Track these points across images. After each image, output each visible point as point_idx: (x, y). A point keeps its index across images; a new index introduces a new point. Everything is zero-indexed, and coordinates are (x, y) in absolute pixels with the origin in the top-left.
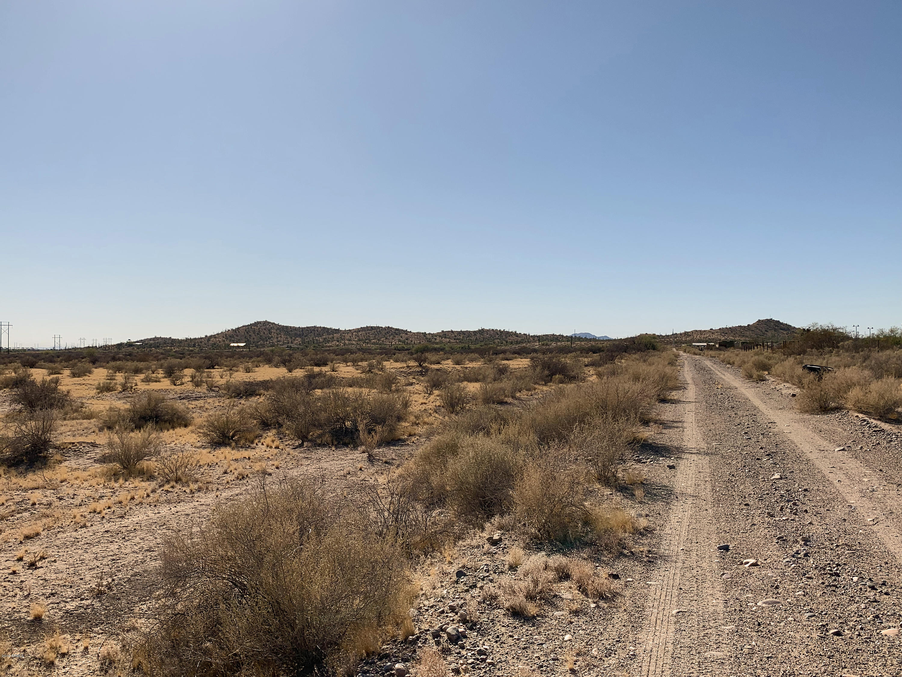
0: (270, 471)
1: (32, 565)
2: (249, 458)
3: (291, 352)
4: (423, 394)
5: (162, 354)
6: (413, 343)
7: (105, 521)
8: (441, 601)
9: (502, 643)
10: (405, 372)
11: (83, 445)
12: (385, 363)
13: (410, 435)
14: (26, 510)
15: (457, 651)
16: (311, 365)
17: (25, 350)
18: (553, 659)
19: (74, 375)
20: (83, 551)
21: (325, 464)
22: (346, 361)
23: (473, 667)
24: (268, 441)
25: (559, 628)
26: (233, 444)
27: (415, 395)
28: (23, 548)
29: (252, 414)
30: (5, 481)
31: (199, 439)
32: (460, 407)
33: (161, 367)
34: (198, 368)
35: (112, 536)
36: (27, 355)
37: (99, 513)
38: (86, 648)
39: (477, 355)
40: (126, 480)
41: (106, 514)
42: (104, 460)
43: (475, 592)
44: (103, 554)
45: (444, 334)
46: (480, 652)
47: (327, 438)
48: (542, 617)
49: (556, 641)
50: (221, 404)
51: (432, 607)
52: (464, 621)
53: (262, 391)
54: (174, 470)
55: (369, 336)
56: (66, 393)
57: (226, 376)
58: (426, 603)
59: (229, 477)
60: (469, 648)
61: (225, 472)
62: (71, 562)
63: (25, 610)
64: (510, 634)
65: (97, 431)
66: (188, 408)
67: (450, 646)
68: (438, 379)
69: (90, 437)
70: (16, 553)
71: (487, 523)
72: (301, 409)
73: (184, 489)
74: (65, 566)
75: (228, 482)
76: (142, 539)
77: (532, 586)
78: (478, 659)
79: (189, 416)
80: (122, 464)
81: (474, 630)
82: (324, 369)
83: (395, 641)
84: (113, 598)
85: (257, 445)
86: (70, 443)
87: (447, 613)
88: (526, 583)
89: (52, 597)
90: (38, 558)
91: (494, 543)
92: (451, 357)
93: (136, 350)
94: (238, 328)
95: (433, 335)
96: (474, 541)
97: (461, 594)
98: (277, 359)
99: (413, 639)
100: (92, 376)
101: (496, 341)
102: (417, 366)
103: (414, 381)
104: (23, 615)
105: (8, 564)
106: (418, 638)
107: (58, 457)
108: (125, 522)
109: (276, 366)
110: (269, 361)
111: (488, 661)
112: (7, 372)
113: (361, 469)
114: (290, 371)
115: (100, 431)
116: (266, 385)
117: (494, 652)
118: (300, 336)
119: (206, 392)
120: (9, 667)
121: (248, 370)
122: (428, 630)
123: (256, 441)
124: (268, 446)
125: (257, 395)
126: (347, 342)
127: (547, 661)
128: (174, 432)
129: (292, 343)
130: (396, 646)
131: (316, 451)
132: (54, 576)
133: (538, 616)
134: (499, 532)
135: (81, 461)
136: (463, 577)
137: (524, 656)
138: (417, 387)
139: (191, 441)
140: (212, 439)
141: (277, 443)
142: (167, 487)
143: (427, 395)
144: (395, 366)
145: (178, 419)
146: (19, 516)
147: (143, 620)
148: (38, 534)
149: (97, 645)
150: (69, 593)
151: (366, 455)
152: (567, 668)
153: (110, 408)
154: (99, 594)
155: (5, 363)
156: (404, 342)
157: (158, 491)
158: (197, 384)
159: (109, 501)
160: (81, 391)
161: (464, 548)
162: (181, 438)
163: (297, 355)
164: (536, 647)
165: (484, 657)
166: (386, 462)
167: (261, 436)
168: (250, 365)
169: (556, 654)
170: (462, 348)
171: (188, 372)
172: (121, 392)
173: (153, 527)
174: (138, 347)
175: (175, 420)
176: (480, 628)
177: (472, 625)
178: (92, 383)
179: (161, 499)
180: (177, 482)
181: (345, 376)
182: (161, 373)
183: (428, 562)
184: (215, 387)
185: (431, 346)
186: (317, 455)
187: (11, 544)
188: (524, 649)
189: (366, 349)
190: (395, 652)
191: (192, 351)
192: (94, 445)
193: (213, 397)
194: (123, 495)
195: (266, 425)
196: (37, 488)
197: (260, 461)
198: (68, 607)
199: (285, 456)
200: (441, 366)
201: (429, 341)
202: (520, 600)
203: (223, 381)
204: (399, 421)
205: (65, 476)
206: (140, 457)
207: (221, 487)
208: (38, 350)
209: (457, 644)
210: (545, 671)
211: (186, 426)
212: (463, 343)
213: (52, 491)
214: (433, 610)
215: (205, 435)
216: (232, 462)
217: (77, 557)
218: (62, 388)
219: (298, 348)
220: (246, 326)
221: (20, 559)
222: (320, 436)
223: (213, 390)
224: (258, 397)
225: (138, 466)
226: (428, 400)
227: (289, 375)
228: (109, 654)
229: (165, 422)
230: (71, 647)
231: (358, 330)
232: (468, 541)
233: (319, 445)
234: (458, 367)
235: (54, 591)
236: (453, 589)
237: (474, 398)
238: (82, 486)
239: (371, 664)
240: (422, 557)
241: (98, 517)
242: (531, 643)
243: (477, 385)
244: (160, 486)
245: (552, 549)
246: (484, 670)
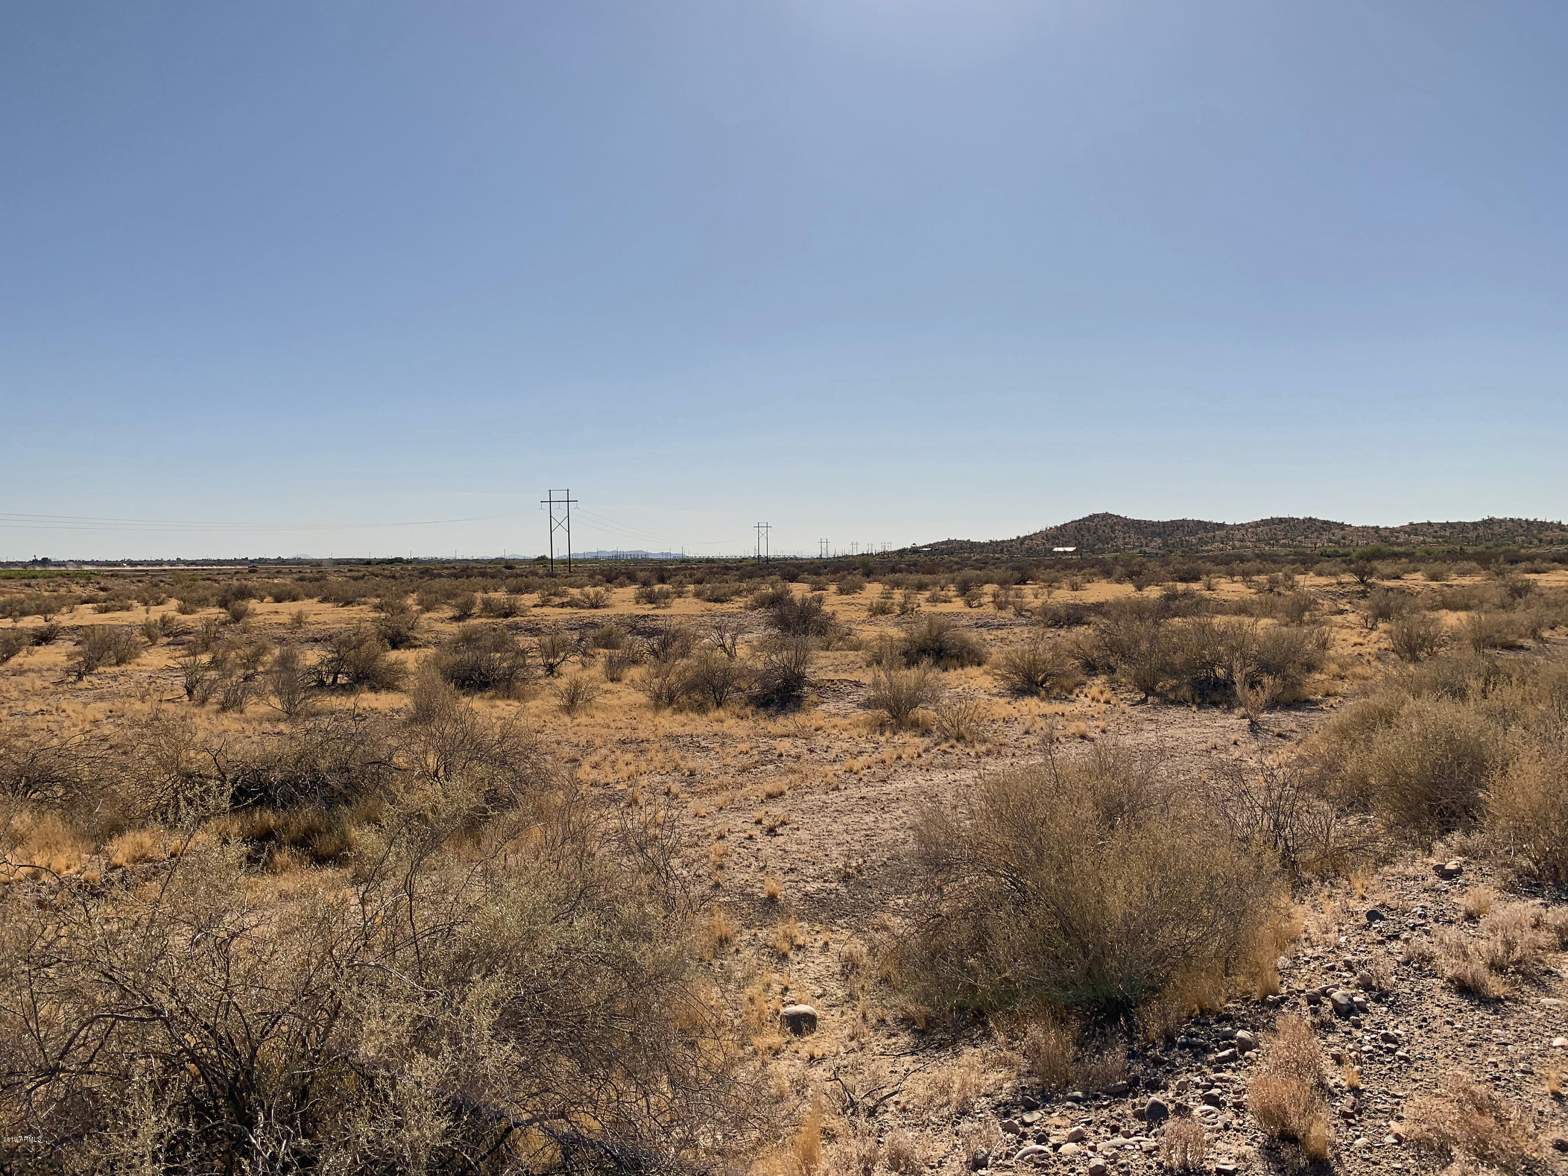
0: (1091, 735)
1: (772, 831)
2: (1063, 715)
3: (1145, 560)
4: (1359, 629)
5: (957, 563)
6: (1354, 544)
7: (862, 784)
8: (1334, 952)
9: (1430, 1030)
10: (1333, 593)
11: (845, 683)
12: (1298, 577)
13: (1328, 695)
14: (771, 761)
15: (1347, 1029)
16: (1173, 580)
17: (786, 559)
18: (1522, 1072)
19: (841, 592)
20: (831, 820)
21: (1178, 731)
22: (1232, 574)
23: (1370, 1058)
24: (1094, 691)
25: (1546, 1024)
26: (1043, 693)
27: (1344, 631)
28: (765, 809)
29: (1071, 651)
30: (752, 724)
31: (996, 684)
32: (1428, 653)
33: (953, 581)
34: (1003, 583)
35: (868, 804)
36: (788, 565)
37: (856, 773)
38: (826, 944)
39: (1474, 564)
40: (895, 734)
41: (864, 775)
42: (868, 705)
43: (1395, 946)
44: (855, 827)
45: (1414, 529)
46: (1387, 1038)
47: (1185, 692)
48: (1516, 1003)
49: (1535, 1044)
50: (1031, 635)
51: (1317, 958)
52: (1366, 986)
53: (1091, 619)
54: (956, 725)
55: (1275, 534)
56: (830, 614)
57: (1042, 595)
58: (1309, 951)
59: (1031, 740)
60: (1368, 1028)
61: (1027, 732)
62: (816, 832)
63: (759, 885)
64: (1448, 1019)
65: (864, 667)
66: (985, 640)
67: (1334, 1021)
68: (1388, 605)
69: (855, 673)
70: (755, 814)
71: (1437, 842)
72: (1144, 646)
73: (967, 750)
74: (809, 837)
75: (1029, 746)
76: (905, 812)
77: (1501, 950)
78: (1381, 1048)
79: (985, 650)
80: (891, 712)
81: (1383, 1003)
82: (1195, 586)
83: (1247, 999)
84: (862, 884)
85: (1077, 696)
86: (829, 681)
87: (1339, 970)
88: (1491, 944)
89: (791, 874)
90: (778, 823)
91: (1448, 875)
92: (1422, 568)
93: (922, 559)
94: (1065, 525)
95: (1392, 531)
96: (1411, 869)
97: (1371, 946)
98: (1119, 570)
99: (1274, 1000)
100: (864, 594)
101: (1519, 539)
102: (1357, 583)
103: (1348, 607)
104: (757, 890)
105: (746, 826)
106: (1283, 1000)
107: (814, 698)
108: (887, 788)
109: (1119, 581)
110: (1108, 574)
111: (1399, 1053)
112: (763, 587)
113: (1235, 743)
114: (1139, 588)
115: (867, 666)
116: (1098, 608)
117: (1413, 1042)
118: (1159, 535)
119: (1012, 617)
120: (737, 951)
121: (1075, 587)
122: (1303, 991)
123: (1077, 691)
124: (1093, 699)
125: (1084, 624)
126: (1237, 544)
127: (1511, 1071)
128: (963, 672)
129: (1147, 545)
130: (1247, 1006)
131: (1167, 711)
132: (795, 848)
133: (1507, 998)
134: (1461, 858)
135: (841, 705)
136: (1378, 921)
137: (1467, 1057)
138: (1351, 617)
139: (985, 686)
140: (1014, 685)
141: (1107, 695)
142: (944, 746)
143: (1367, 631)
144: (1317, 583)
145: (969, 654)
146: (762, 768)
147: (898, 920)
148: (782, 793)
149: (840, 942)
150: (811, 871)
151: (1247, 722)
152: (1547, 1089)
153: (881, 636)
154: (846, 878)
155: (763, 576)
156: (1338, 543)
157: (933, 751)
158: (1001, 607)
159: (869, 759)
160: (849, 613)
161: (1391, 878)
162: (972, 681)
163: (1154, 566)
164: (1494, 1047)
165: (1393, 1046)
166: (1279, 735)
167: (1085, 684)
168: (1079, 579)
169: (1530, 1064)
170: (1449, 552)
171: (989, 588)
172: (899, 616)
173: (922, 798)
174: (926, 554)
175: (965, 655)
176: (1393, 1003)
177: (1381, 997)
178: (864, 603)
179: (936, 762)
180: (958, 740)
181: (1229, 598)
182: (952, 591)
183: (1326, 892)
184: (1026, 610)
185: (1386, 549)
186: (1167, 717)
187: (752, 802)
188: (1470, 1046)
189: (1270, 555)
190: (1243, 1015)
191: (998, 559)
192: (858, 684)
193: (1023, 625)
194: (887, 753)
195: (1091, 668)
196: (788, 736)
197: (1079, 719)
198: (809, 888)
199: (1117, 715)
200: (1401, 582)
201: (1385, 540)
202: (1477, 968)
203: (1037, 603)
204: (1309, 671)
205: (821, 723)
206: (914, 703)
207: (1018, 753)
208: (802, 559)
209: (1347, 1019)
210: (1504, 1087)
211: (979, 664)
212: (1451, 543)
213: (804, 741)
214: (1317, 963)
215: (1004, 678)
216: (1037, 718)
217: (824, 827)
218: (827, 609)
219: (1157, 554)
220: (1076, 521)
221: (759, 822)
222: (1173, 689)
223: (1023, 616)
224: (1086, 626)
225: (910, 716)
226: (1368, 638)
227: (1138, 595)
228: (851, 954)
229: (952, 657)
230: (808, 939)
231: (1257, 525)
232: (1401, 868)
233: (1172, 702)
234: (1434, 584)
235: (793, 866)
236: (1358, 938)
237: (1455, 637)
238: (840, 737)
239: (1203, 1025)
240: (1316, 885)
241: (853, 779)
242: (1486, 1040)
243: (1462, 615)
244: (936, 745)
245: (1560, 896)
246: (1389, 1066)
